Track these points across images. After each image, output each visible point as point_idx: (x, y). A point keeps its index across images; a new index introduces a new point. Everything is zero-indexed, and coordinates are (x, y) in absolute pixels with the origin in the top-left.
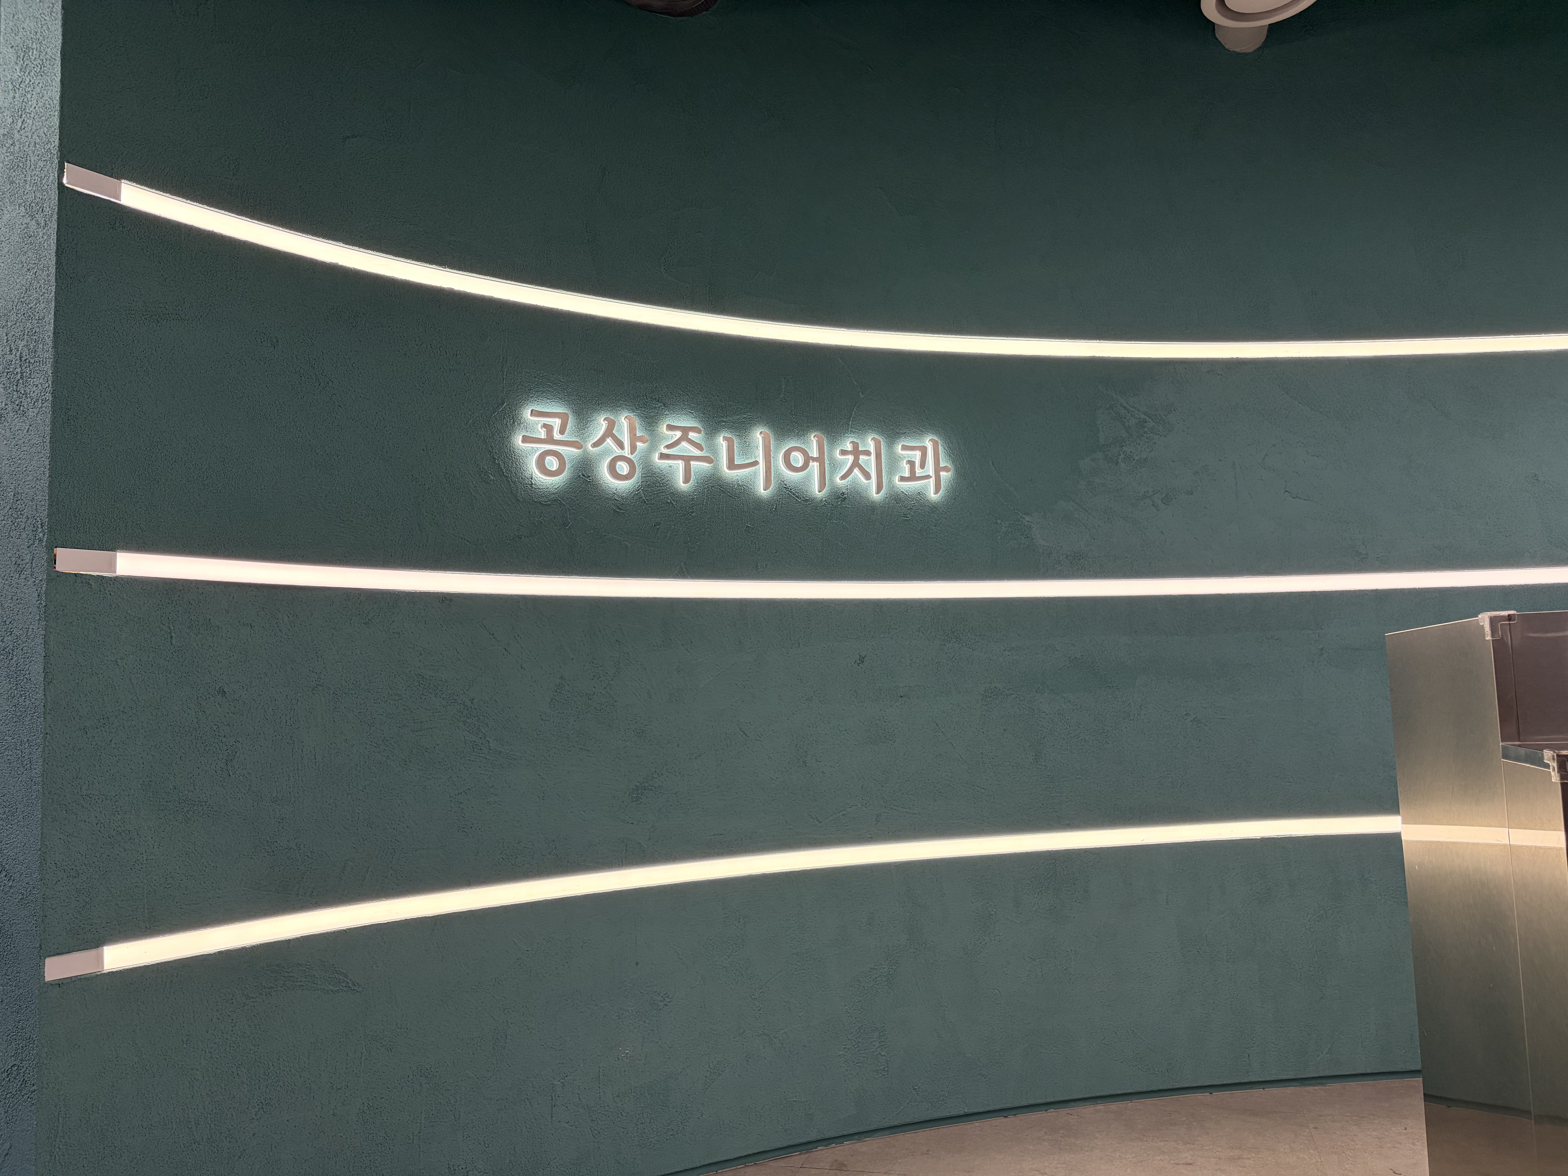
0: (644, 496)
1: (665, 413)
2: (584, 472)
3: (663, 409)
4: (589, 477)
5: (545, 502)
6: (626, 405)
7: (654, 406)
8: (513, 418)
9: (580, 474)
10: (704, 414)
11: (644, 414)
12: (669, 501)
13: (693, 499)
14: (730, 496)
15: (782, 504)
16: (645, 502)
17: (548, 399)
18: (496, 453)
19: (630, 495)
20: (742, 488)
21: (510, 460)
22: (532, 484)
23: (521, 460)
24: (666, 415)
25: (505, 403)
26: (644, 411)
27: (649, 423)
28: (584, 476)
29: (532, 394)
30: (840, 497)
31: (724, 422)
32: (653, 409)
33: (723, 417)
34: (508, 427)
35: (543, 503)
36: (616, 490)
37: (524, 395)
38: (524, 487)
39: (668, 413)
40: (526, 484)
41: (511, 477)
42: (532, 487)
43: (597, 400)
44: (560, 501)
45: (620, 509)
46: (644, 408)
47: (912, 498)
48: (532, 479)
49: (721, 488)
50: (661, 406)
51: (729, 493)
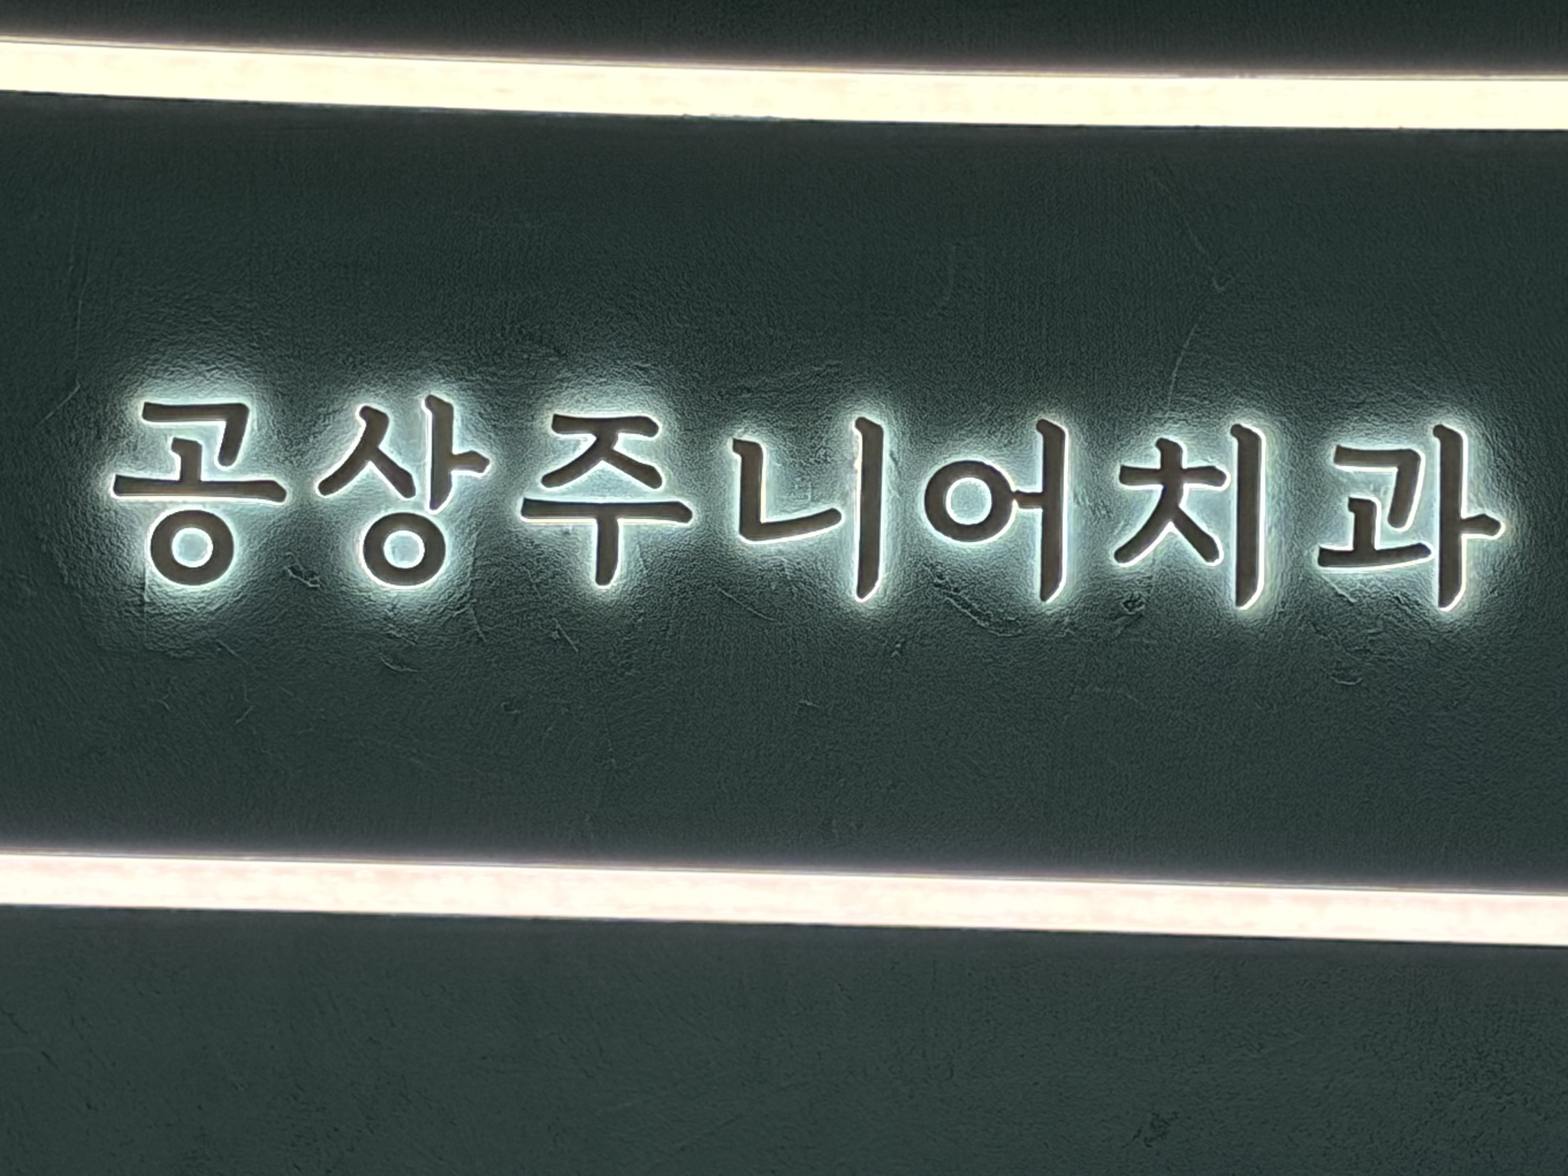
0: (479, 624)
1: (559, 376)
2: (297, 563)
3: (552, 364)
4: (313, 574)
5: (177, 651)
6: (437, 360)
7: (525, 356)
8: (96, 423)
9: (285, 568)
10: (683, 372)
11: (491, 384)
12: (555, 635)
13: (632, 627)
14: (755, 616)
15: (924, 636)
16: (481, 639)
17: (203, 362)
18: (43, 524)
19: (435, 622)
20: (795, 589)
21: (82, 540)
22: (143, 603)
23: (114, 540)
24: (562, 380)
25: (74, 385)
26: (494, 374)
27: (506, 409)
28: (295, 572)
29: (157, 351)
30: (1121, 614)
31: (749, 391)
32: (521, 365)
33: (744, 376)
34: (81, 452)
35: (172, 653)
36: (392, 610)
37: (132, 359)
38: (120, 613)
39: (569, 374)
40: (127, 603)
41: (83, 588)
42: (142, 612)
43: (350, 355)
44: (221, 646)
45: (401, 664)
46: (495, 364)
47: (1369, 616)
48: (143, 589)
49: (727, 590)
50: (548, 355)
51: (752, 605)
